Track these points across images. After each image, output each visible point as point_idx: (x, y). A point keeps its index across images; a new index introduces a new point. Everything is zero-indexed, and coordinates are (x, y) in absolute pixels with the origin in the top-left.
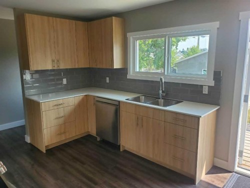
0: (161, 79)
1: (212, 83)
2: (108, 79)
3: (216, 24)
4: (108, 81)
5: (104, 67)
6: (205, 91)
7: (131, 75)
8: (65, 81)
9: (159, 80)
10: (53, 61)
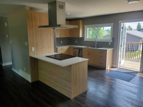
0: (96, 40)
1: (112, 41)
2: (76, 41)
3: (113, 24)
4: (76, 42)
5: (76, 37)
6: (110, 44)
7: (85, 39)
8: (62, 42)
9: (95, 41)
10: (60, 35)
